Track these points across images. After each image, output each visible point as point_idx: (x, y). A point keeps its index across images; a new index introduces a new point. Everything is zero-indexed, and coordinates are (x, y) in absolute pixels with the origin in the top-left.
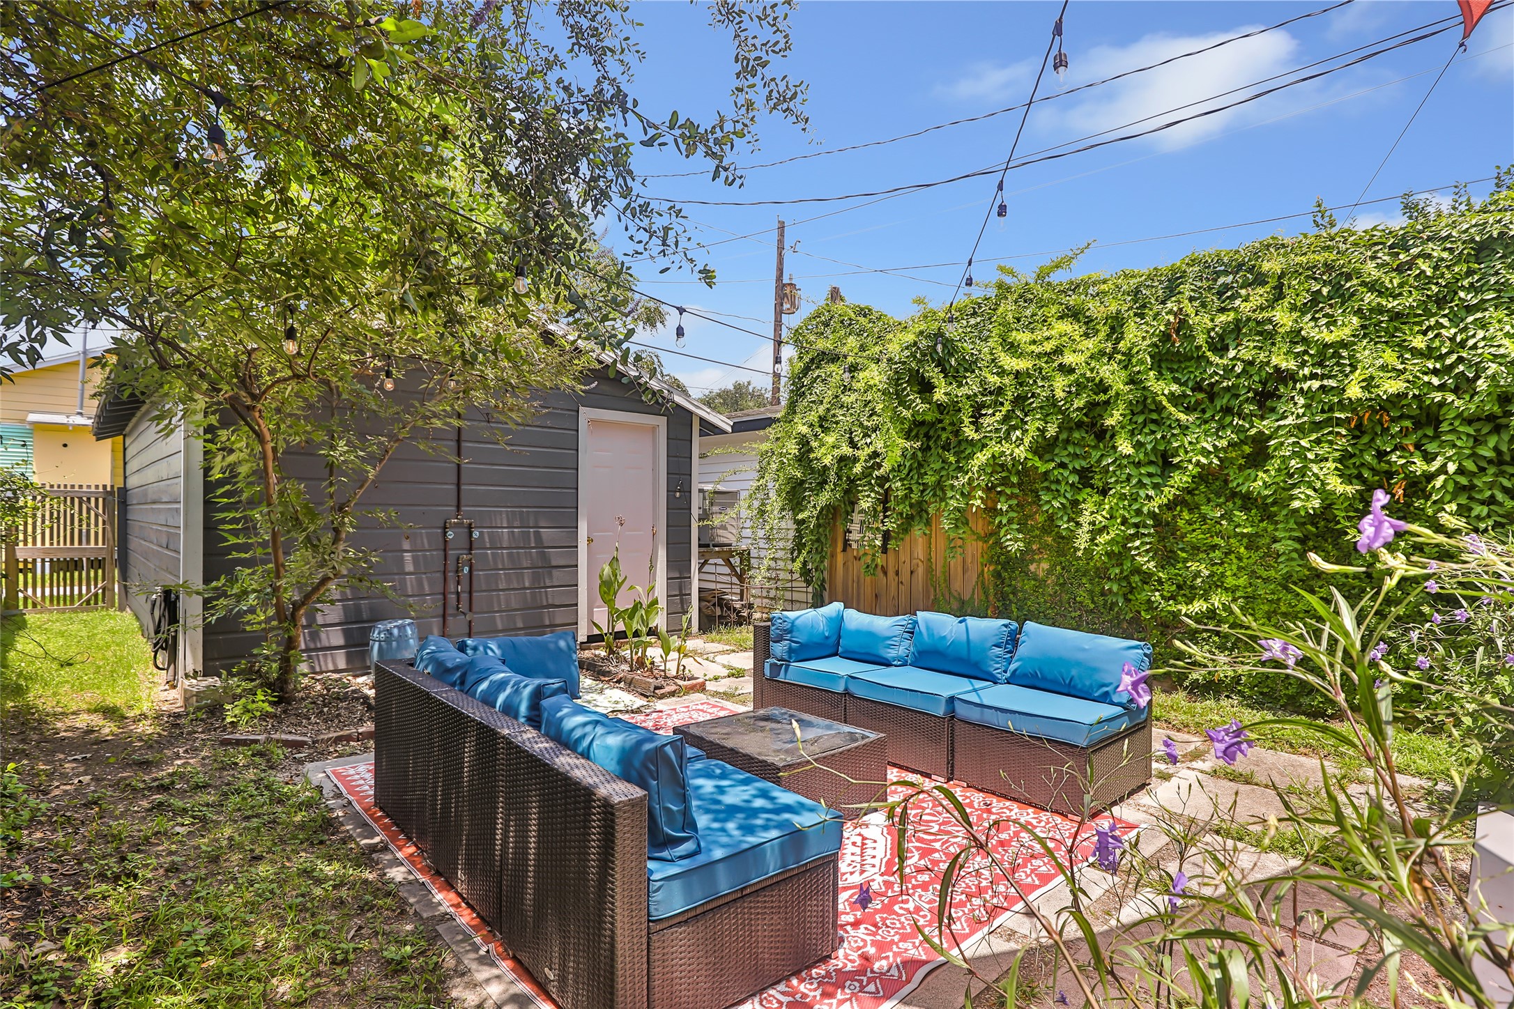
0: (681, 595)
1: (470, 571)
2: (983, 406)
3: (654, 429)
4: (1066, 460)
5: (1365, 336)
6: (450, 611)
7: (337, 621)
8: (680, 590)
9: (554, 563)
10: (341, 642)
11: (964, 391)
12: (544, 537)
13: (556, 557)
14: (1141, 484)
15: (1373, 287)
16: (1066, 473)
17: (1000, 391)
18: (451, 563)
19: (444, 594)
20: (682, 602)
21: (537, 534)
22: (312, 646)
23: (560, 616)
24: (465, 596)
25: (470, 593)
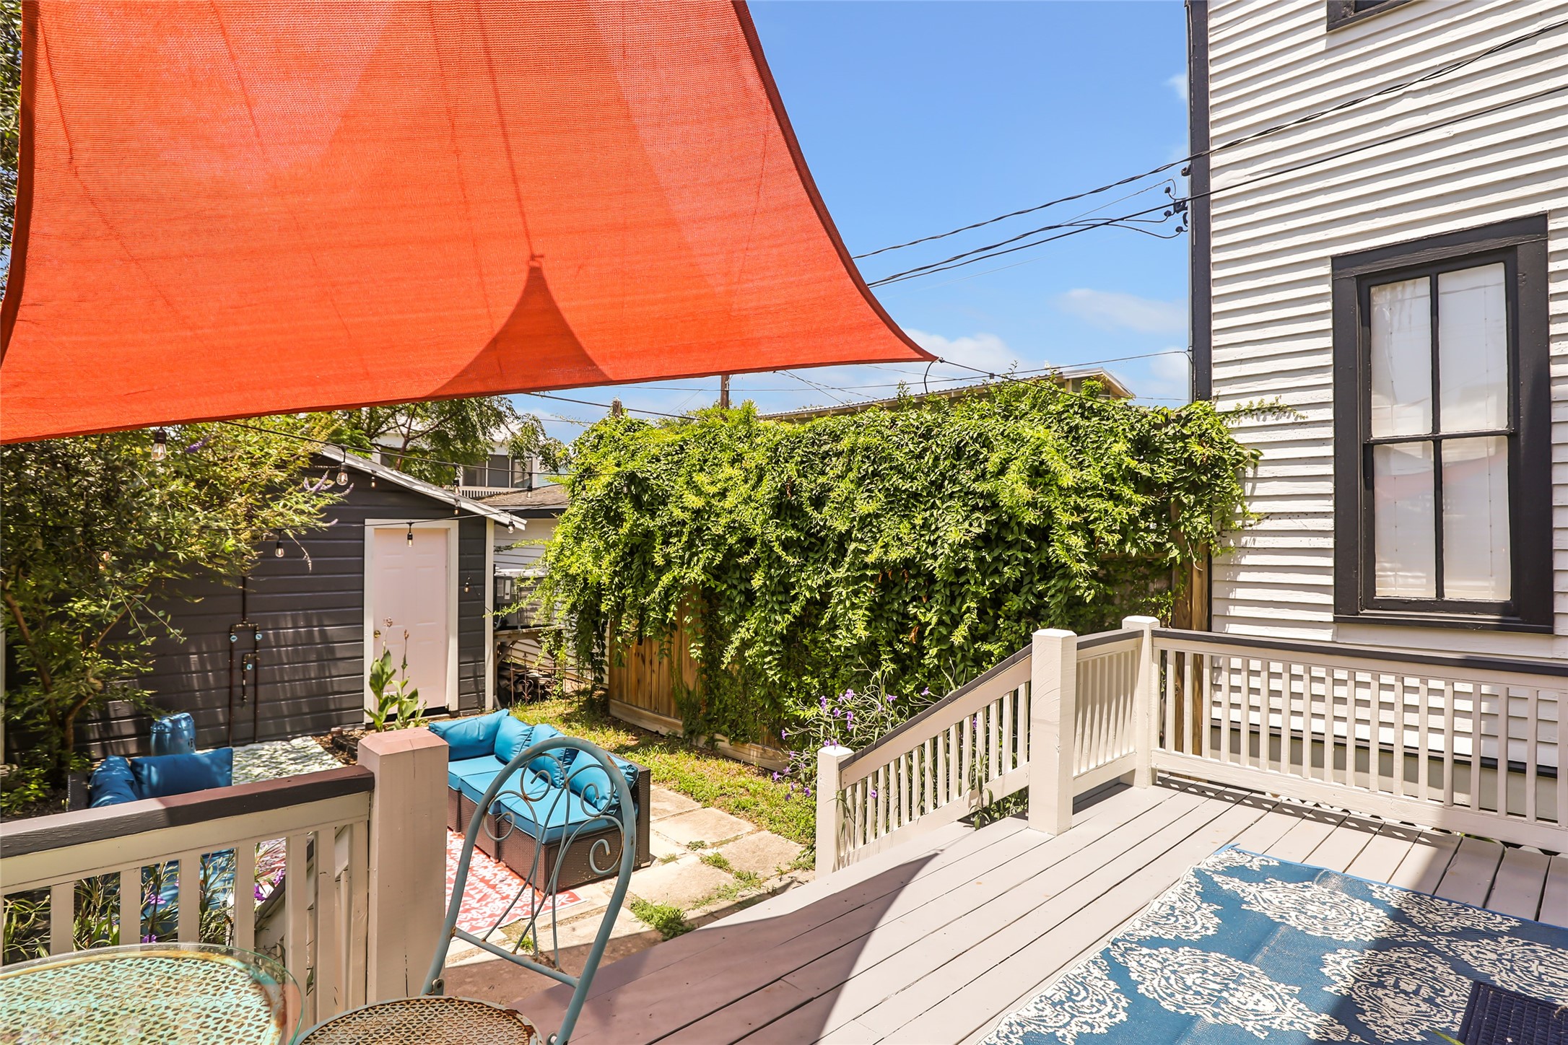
0: (475, 677)
1: (255, 667)
2: (670, 535)
3: (447, 531)
4: (735, 582)
5: (891, 509)
6: (236, 701)
7: (128, 714)
8: (475, 672)
9: (339, 655)
10: (132, 731)
11: (658, 522)
12: (329, 633)
13: (341, 650)
14: (773, 611)
15: (899, 470)
16: (735, 593)
17: (683, 523)
18: (236, 661)
19: (230, 687)
20: (476, 683)
21: (322, 633)
22: (106, 736)
23: (347, 700)
24: (250, 690)
25: (256, 685)
